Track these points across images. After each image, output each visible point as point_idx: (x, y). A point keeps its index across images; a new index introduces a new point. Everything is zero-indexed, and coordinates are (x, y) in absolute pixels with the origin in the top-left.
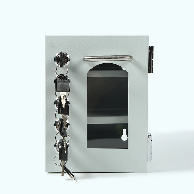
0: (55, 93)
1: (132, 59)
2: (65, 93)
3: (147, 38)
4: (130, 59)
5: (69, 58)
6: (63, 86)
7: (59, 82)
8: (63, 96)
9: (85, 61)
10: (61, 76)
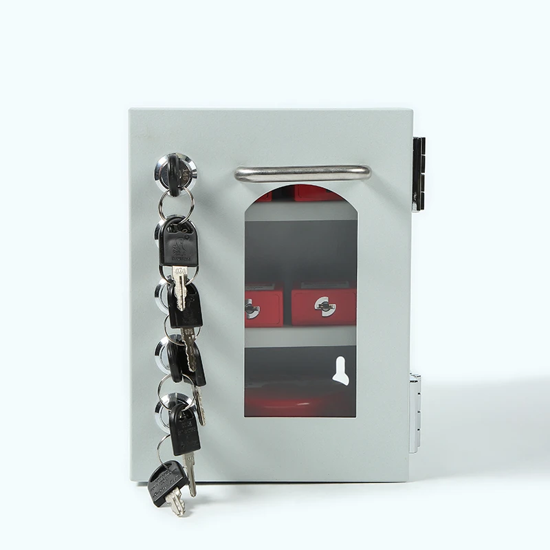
0: (161, 268)
1: (368, 175)
2: (186, 268)
3: (407, 116)
4: (363, 176)
5: (195, 171)
6: (182, 251)
7: (170, 238)
8: (181, 277)
9: (240, 179)
10: (177, 222)
